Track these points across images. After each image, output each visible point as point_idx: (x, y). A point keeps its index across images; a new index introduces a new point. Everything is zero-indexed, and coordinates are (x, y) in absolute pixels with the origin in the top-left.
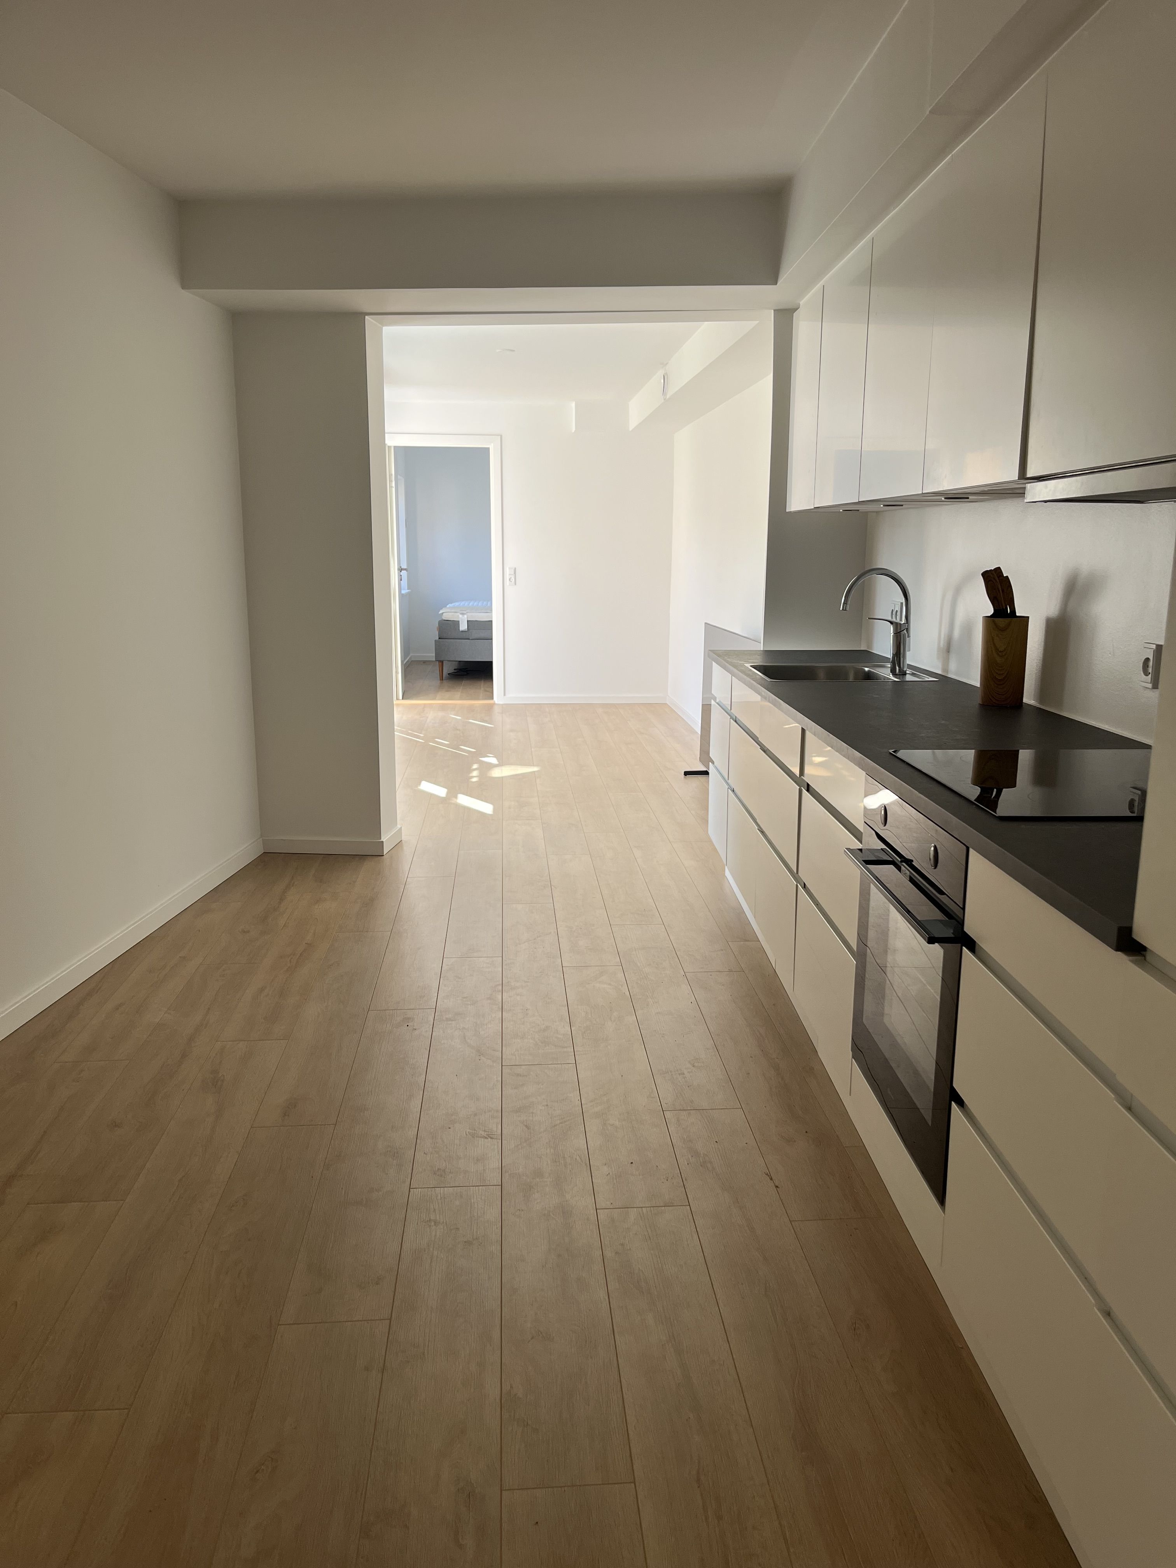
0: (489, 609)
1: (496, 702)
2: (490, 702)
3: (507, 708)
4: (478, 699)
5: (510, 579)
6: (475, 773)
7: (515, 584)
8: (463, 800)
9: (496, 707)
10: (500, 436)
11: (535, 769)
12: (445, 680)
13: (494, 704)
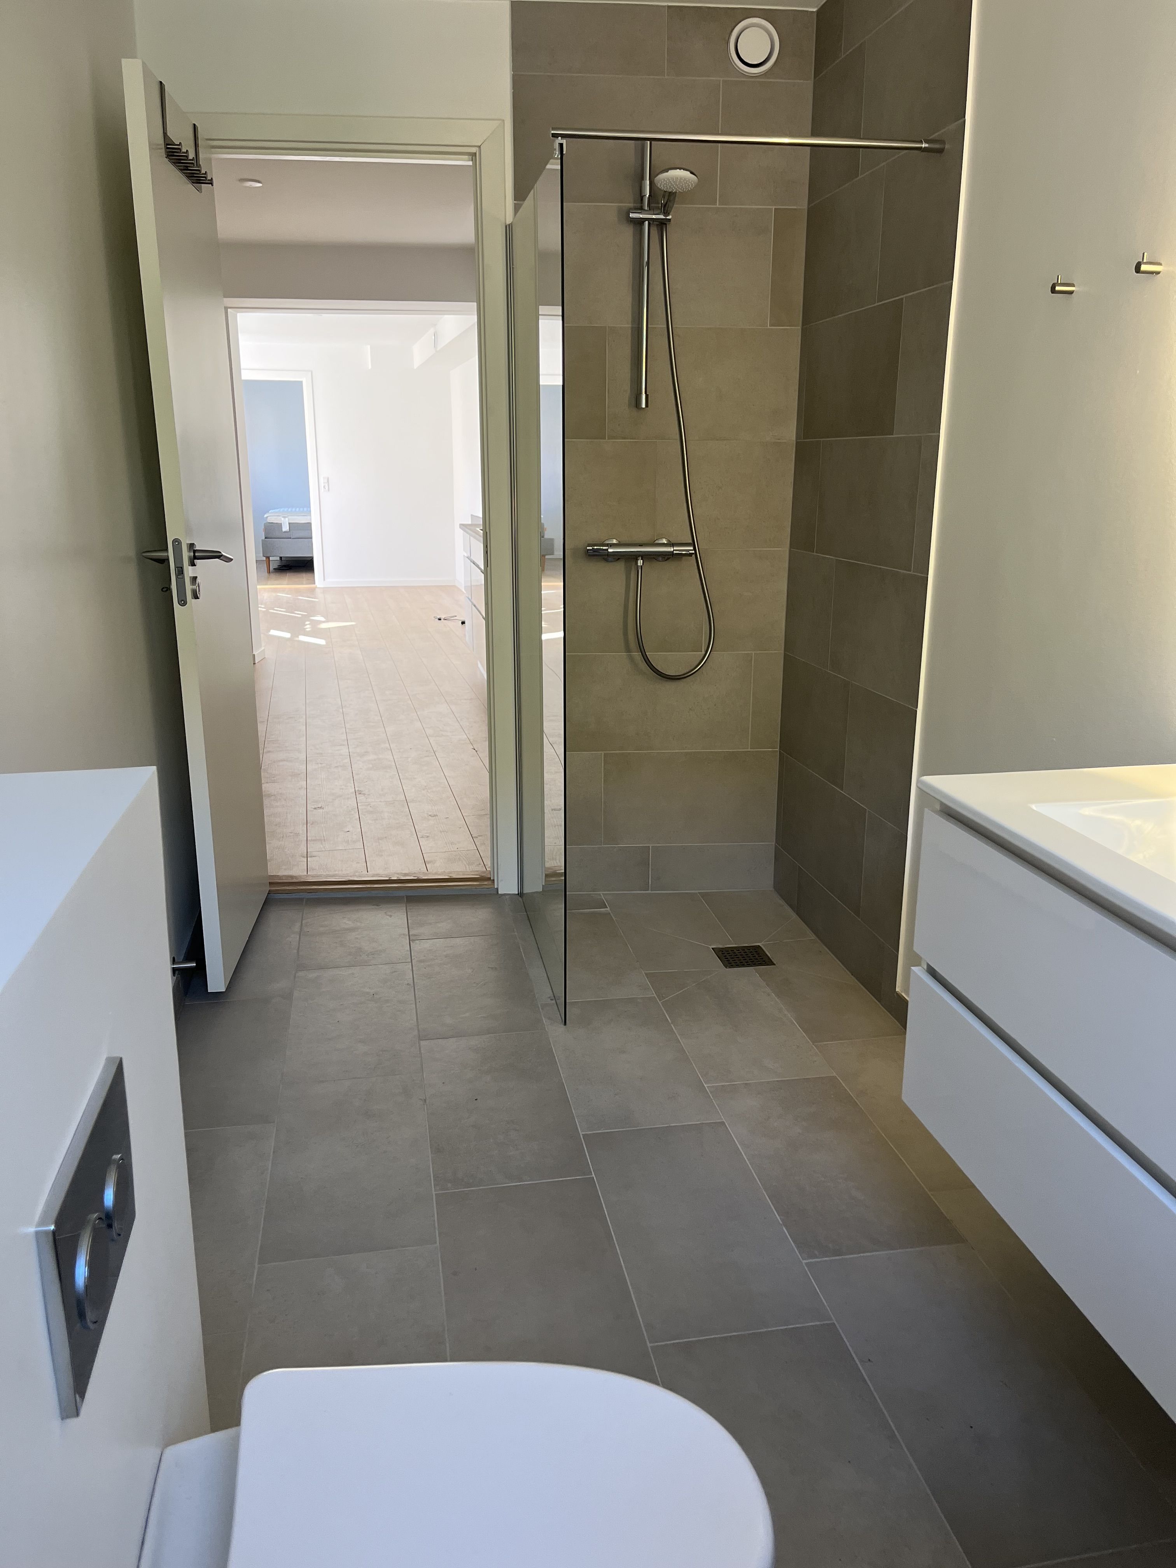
0: (309, 513)
1: (318, 586)
2: (313, 586)
3: (325, 590)
4: (303, 584)
5: (324, 487)
6: (308, 626)
7: (329, 490)
8: (302, 638)
9: (317, 590)
10: (310, 373)
11: (353, 623)
12: (272, 573)
13: (316, 587)
